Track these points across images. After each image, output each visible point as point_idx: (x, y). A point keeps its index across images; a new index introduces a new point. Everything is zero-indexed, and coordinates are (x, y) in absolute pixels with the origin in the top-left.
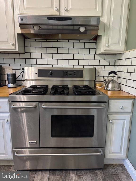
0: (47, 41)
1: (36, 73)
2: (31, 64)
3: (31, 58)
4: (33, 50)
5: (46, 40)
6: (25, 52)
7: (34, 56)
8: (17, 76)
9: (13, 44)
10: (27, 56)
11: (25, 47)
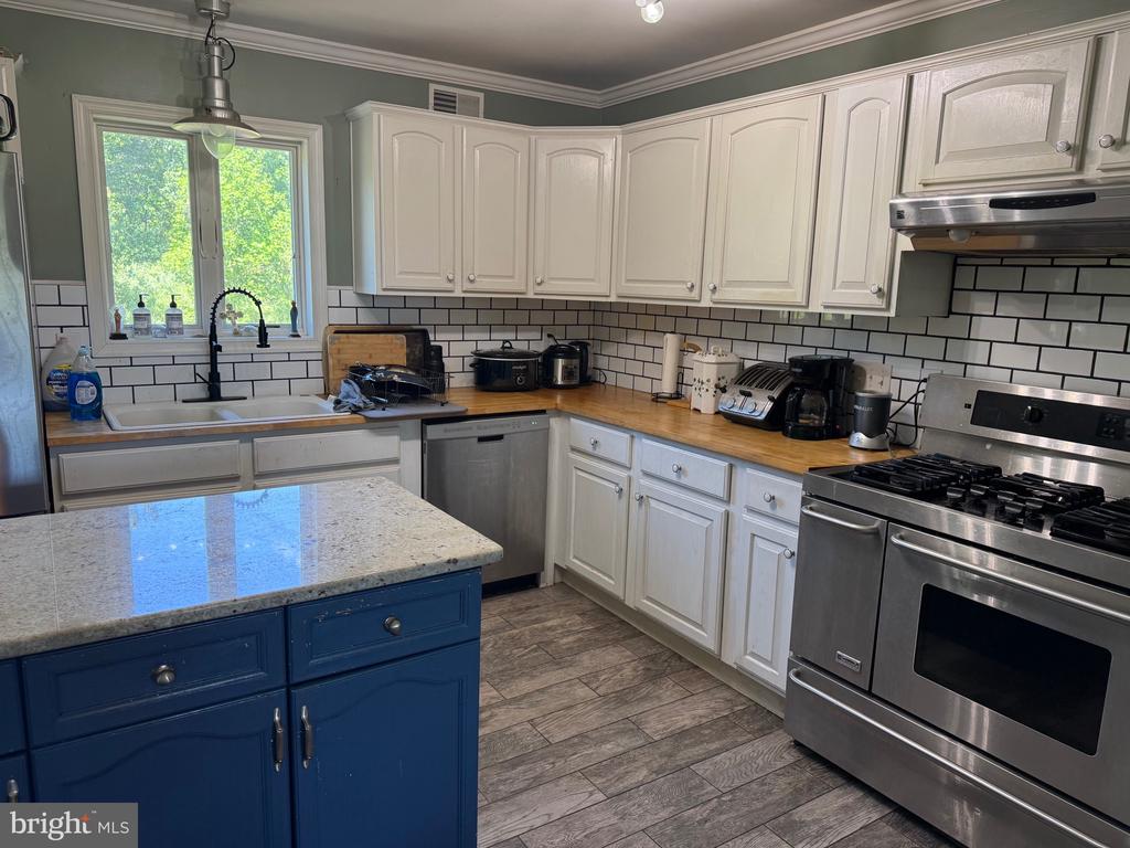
0: (1052, 266)
1: (968, 406)
2: (966, 364)
3: (969, 339)
4: (982, 304)
5: (1048, 262)
6: (950, 312)
7: (985, 328)
8: (894, 406)
9: (880, 290)
10: (955, 325)
11: (953, 289)
